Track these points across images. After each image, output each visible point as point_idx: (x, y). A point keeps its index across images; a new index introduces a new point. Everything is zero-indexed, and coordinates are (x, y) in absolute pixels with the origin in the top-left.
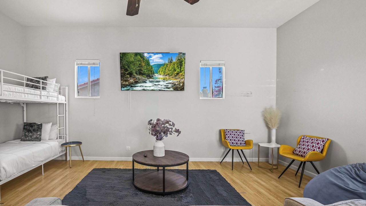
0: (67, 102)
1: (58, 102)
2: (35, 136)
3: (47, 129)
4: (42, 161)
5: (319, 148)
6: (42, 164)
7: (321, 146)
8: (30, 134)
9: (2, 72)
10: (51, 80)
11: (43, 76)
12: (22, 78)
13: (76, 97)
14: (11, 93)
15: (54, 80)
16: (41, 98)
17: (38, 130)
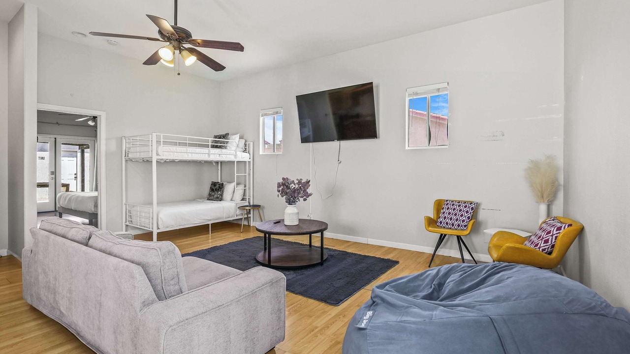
0: (251, 160)
1: (236, 160)
2: (216, 196)
3: (229, 189)
4: (210, 220)
5: (546, 241)
6: (210, 223)
7: (551, 238)
8: (213, 194)
9: (162, 136)
10: (234, 137)
11: (224, 133)
12: (185, 139)
13: (261, 153)
14: (172, 153)
15: (237, 137)
16: (209, 156)
17: (218, 190)
